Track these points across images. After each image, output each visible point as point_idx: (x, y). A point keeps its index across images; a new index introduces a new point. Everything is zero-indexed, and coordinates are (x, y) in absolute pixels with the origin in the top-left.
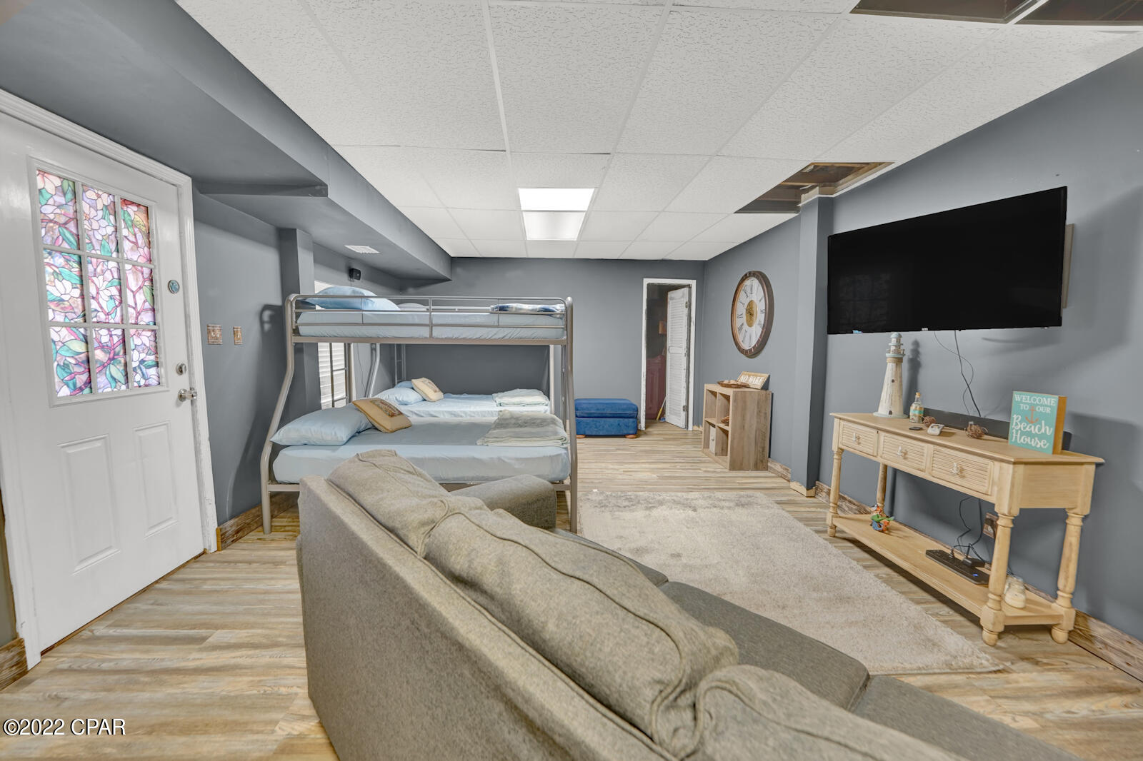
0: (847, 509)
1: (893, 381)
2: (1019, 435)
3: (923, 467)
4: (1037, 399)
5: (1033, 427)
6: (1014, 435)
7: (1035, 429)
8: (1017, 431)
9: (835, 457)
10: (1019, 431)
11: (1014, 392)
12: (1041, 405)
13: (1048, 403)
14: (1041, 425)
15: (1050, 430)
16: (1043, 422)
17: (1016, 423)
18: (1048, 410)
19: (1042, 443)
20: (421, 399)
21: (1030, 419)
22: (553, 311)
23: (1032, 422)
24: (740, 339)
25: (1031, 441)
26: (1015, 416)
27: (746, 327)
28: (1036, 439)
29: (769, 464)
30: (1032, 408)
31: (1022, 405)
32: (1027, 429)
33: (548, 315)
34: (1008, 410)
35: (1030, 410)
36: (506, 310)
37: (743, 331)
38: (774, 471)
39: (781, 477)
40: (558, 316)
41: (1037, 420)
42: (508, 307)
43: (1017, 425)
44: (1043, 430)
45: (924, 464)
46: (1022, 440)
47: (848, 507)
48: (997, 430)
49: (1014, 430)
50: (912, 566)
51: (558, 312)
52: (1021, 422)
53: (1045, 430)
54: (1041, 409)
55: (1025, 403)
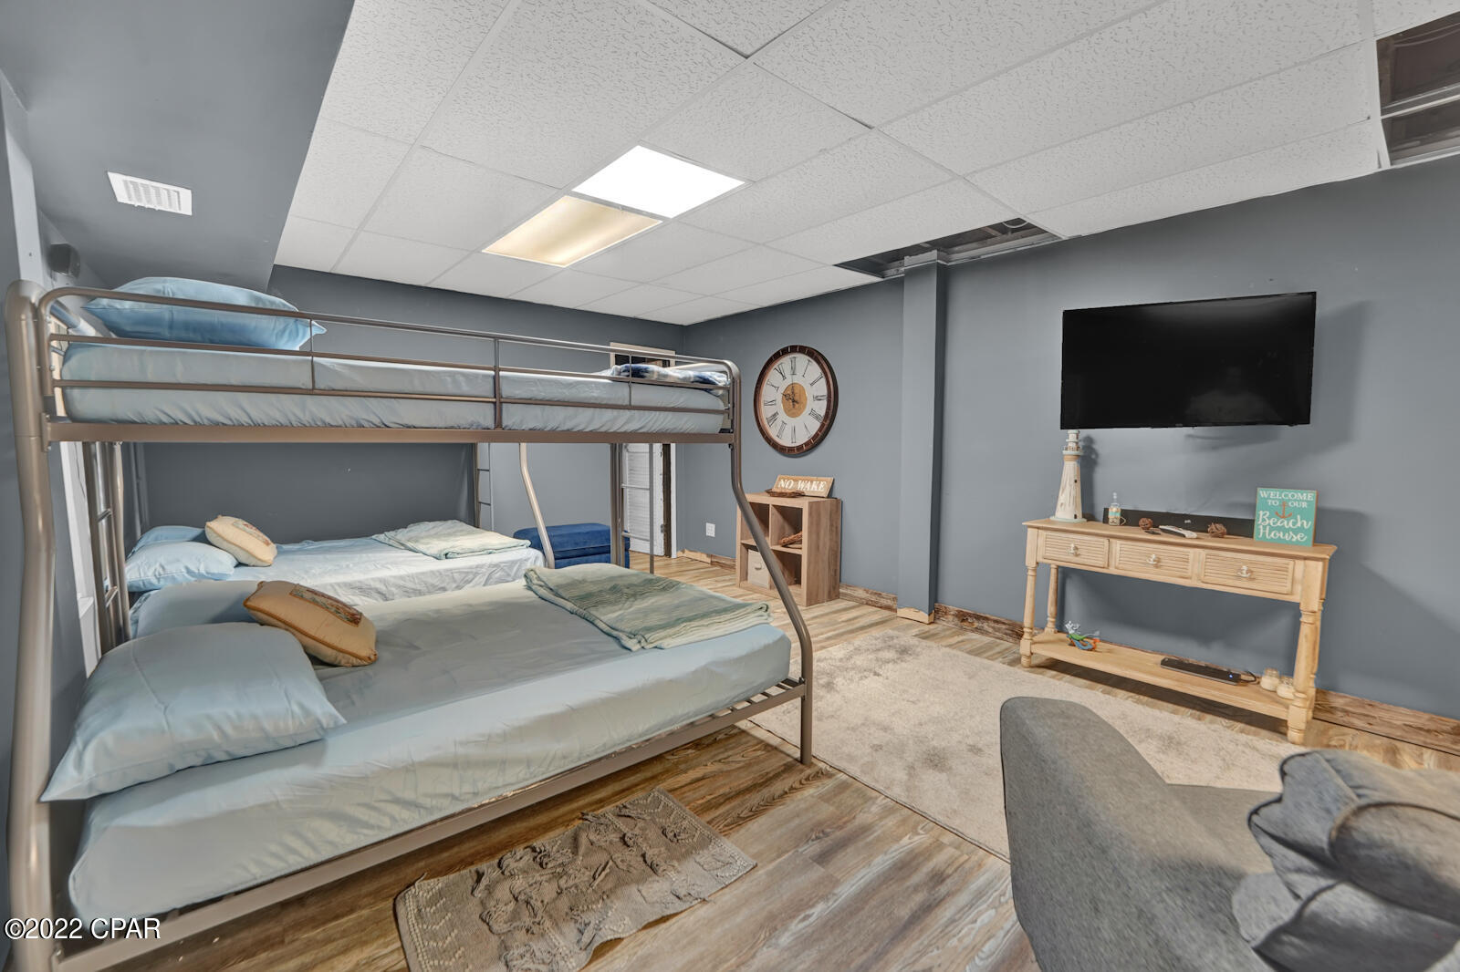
0: (990, 630)
1: (1076, 481)
2: (1267, 531)
3: (1189, 574)
4: (1290, 495)
5: (1286, 522)
6: (1262, 531)
7: (1288, 523)
8: (1265, 527)
9: (1030, 573)
10: (1268, 528)
11: (1259, 489)
12: (1295, 500)
13: (1304, 499)
14: (1297, 520)
15: (1308, 524)
16: (1299, 517)
17: (1264, 520)
18: (1305, 505)
19: (1299, 536)
20: (235, 563)
21: (1281, 514)
22: (713, 383)
23: (1283, 517)
24: (773, 432)
25: (1284, 536)
26: (1261, 513)
27: (782, 416)
28: (1291, 533)
29: (841, 590)
30: (1284, 504)
31: (1270, 501)
32: (1279, 524)
33: (706, 390)
34: (1252, 508)
35: (1280, 505)
36: (643, 377)
37: (779, 422)
38: (852, 598)
39: (867, 604)
40: (721, 392)
41: (1290, 515)
42: (646, 370)
43: (1264, 522)
44: (1299, 524)
45: (1190, 571)
46: (1272, 535)
47: (993, 628)
48: (1241, 527)
49: (1261, 527)
50: (1176, 683)
51: (721, 384)
52: (1269, 518)
53: (1302, 524)
54: (1296, 504)
55: (1273, 499)
